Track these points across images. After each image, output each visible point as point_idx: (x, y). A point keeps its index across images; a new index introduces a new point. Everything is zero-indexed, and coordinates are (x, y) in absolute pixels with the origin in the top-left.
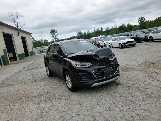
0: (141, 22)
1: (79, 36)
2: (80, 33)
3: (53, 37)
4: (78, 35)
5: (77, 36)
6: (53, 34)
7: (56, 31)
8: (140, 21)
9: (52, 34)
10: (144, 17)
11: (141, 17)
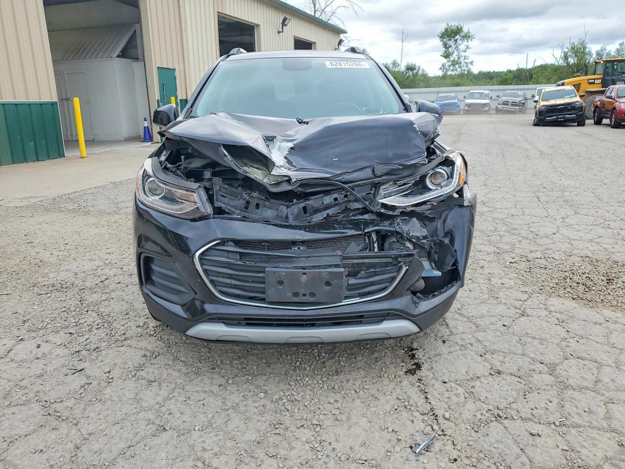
1: (568, 63)
2: (579, 51)
3: (447, 56)
4: (566, 57)
5: (561, 61)
6: (451, 43)
7: (465, 30)
9: (445, 45)
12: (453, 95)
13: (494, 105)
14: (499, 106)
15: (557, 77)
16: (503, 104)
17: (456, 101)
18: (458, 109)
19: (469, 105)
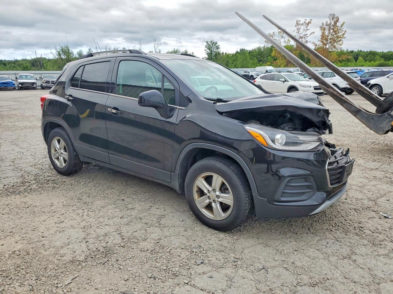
0: (211, 53)
1: (62, 59)
2: (66, 51)
5: (57, 57)
8: (209, 49)
10: (216, 43)
11: (211, 42)
12: (6, 76)
13: (39, 83)
14: (43, 84)
15: (57, 66)
16: (46, 83)
17: (10, 81)
18: (14, 86)
19: (22, 84)
